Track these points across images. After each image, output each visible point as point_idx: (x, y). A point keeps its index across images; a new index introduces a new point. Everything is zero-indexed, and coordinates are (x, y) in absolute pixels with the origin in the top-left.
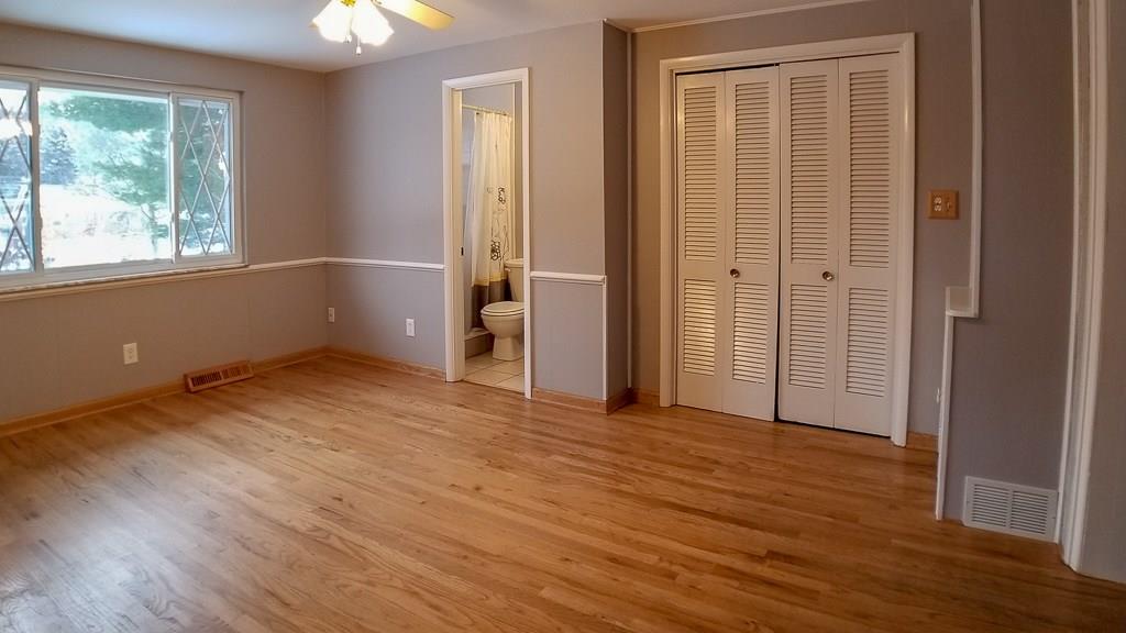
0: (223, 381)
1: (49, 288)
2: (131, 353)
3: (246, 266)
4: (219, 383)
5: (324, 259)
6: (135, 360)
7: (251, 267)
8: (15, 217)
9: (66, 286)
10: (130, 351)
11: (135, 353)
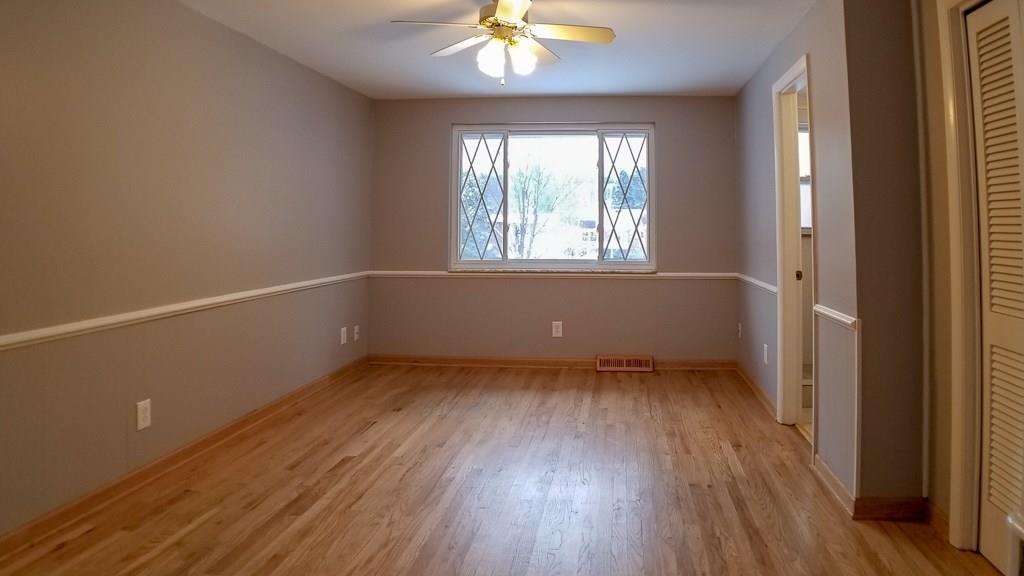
0: (625, 369)
1: (503, 272)
2: (557, 329)
3: (655, 273)
4: (621, 369)
5: (736, 274)
6: (560, 335)
7: (659, 274)
8: (493, 220)
9: (515, 272)
10: (557, 327)
11: (560, 329)
